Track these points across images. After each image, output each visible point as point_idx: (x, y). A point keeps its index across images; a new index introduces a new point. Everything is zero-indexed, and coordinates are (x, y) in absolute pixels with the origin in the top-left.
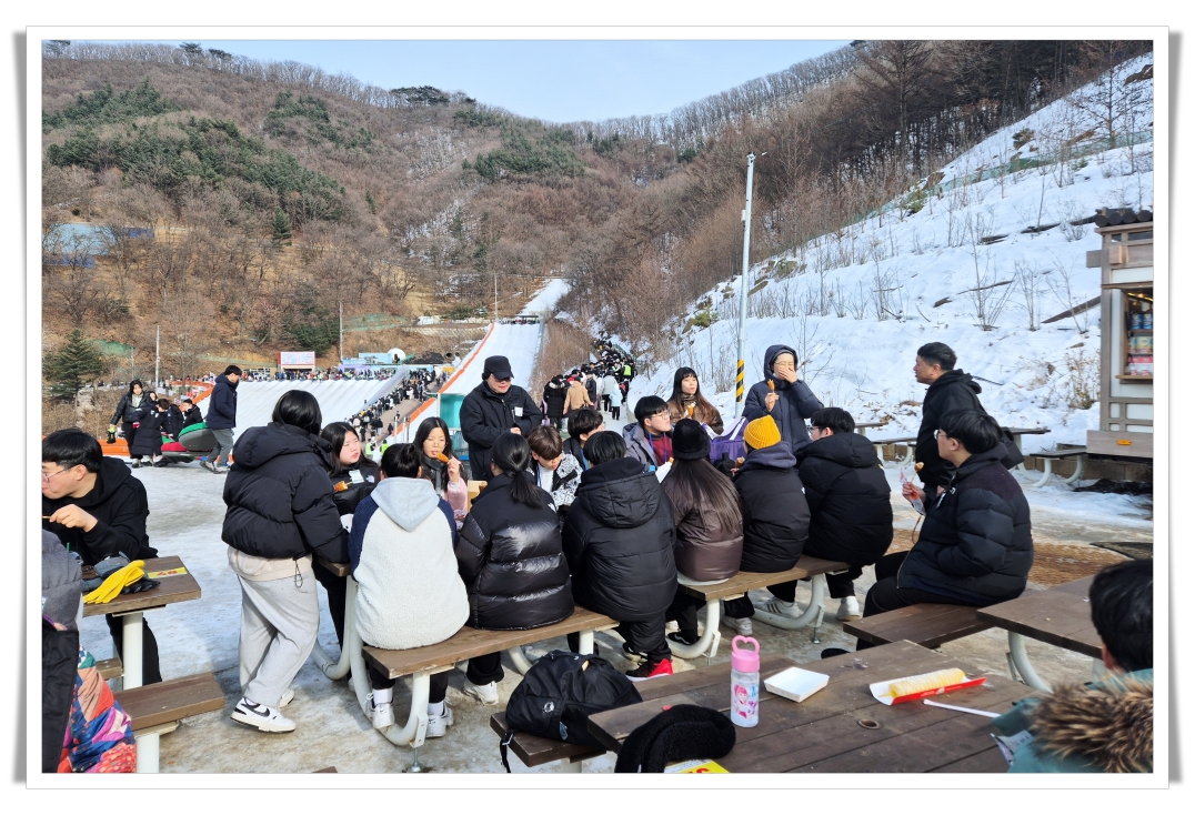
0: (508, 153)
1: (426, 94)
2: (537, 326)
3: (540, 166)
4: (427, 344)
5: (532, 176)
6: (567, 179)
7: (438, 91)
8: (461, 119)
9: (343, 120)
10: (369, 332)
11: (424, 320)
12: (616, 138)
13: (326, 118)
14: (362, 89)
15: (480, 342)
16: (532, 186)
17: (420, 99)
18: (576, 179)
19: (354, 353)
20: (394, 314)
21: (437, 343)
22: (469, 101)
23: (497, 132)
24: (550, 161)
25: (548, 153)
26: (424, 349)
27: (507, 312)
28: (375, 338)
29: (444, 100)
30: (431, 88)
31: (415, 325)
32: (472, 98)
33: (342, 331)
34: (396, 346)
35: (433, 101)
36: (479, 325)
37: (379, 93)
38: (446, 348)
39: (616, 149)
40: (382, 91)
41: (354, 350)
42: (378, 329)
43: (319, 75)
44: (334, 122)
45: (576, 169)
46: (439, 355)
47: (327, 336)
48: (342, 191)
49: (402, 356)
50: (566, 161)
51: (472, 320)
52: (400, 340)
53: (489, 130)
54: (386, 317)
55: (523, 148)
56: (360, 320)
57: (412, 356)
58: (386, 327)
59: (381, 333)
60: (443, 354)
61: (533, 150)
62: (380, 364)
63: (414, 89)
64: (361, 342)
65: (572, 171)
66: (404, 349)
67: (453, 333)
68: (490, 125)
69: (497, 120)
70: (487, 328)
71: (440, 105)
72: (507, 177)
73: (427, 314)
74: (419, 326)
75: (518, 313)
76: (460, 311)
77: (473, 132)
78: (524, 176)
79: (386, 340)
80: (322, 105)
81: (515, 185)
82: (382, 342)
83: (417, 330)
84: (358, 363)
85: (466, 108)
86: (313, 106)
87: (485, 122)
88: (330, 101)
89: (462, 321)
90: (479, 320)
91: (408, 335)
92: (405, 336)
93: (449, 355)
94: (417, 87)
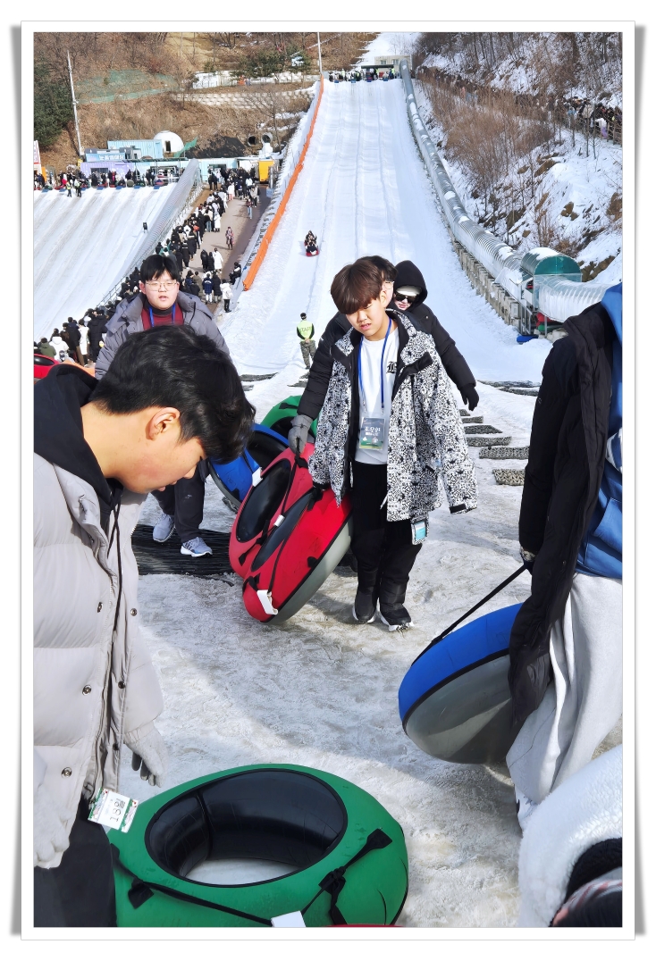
2: (396, 82)
4: (213, 123)
10: (116, 103)
11: (206, 80)
15: (305, 119)
19: (101, 141)
20: (153, 70)
21: (229, 120)
26: (212, 131)
27: (337, 61)
28: (128, 114)
31: (189, 88)
33: (75, 102)
34: (165, 127)
36: (297, 85)
38: (247, 127)
41: (97, 137)
42: (131, 98)
46: (236, 141)
47: (52, 113)
49: (178, 145)
51: (285, 76)
52: (170, 117)
54: (142, 76)
56: (100, 82)
57: (193, 144)
58: (144, 94)
59: (138, 104)
60: (242, 138)
62: (147, 159)
64: (108, 122)
66: (178, 132)
67: (263, 101)
70: (313, 90)
73: (209, 68)
74: (197, 91)
75: (354, 61)
76: (263, 61)
79: (147, 118)
82: (141, 122)
83: (197, 98)
84: (111, 158)
89: (269, 80)
90: (297, 77)
91: (180, 107)
92: (177, 109)
93: (252, 140)
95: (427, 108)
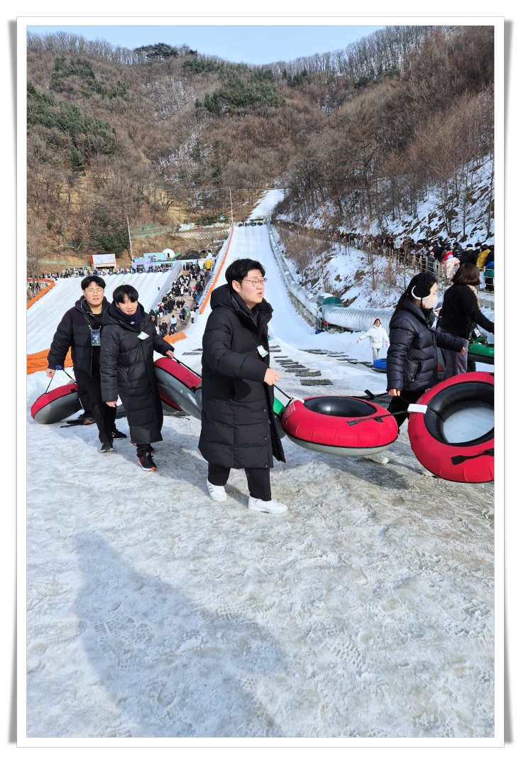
0: (228, 91)
1: (160, 50)
2: (264, 226)
3: (253, 100)
4: (187, 245)
5: (247, 109)
6: (273, 109)
7: (169, 47)
8: (189, 68)
9: (104, 76)
10: (147, 237)
11: (184, 227)
12: (304, 73)
13: (92, 75)
14: (114, 50)
15: (226, 242)
16: (249, 117)
17: (156, 54)
18: (280, 109)
19: (141, 253)
20: (162, 224)
21: (194, 244)
22: (192, 52)
23: (216, 76)
24: (259, 95)
25: (257, 89)
26: (187, 248)
27: (239, 218)
28: (152, 242)
29: (174, 53)
30: (163, 45)
31: (177, 231)
32: (194, 50)
33: (130, 238)
34: (167, 247)
35: (166, 55)
36: (222, 228)
37: (126, 53)
38: (201, 247)
39: (305, 83)
40: (128, 51)
41: (139, 252)
42: (153, 235)
43: (82, 42)
44: (98, 78)
45: (279, 100)
46: (197, 252)
47: (121, 242)
48: (114, 132)
49: (173, 255)
50: (271, 94)
51: (218, 225)
52: (169, 243)
53: (210, 75)
54: (158, 226)
55: (238, 86)
56: (140, 229)
57: (179, 254)
58: (158, 234)
59: (156, 238)
60: (200, 251)
61: (246, 88)
62: (159, 261)
63: (151, 46)
64: (144, 245)
65: (276, 103)
66: (173, 249)
67: (208, 235)
68: (210, 70)
69: (216, 66)
70: (229, 230)
71: (172, 58)
72: (229, 111)
73: (186, 222)
74: (180, 232)
75: (247, 218)
76: (208, 218)
77: (198, 77)
78: (241, 109)
79: (160, 244)
80: (87, 65)
81: (235, 117)
82: (157, 245)
83: (181, 235)
84: (145, 261)
85: (190, 58)
86: (81, 67)
87: (206, 69)
88: (92, 61)
89: (210, 226)
90: (223, 225)
91: (174, 238)
92: (172, 239)
93: (204, 252)
94: (153, 45)
95: (278, 236)
